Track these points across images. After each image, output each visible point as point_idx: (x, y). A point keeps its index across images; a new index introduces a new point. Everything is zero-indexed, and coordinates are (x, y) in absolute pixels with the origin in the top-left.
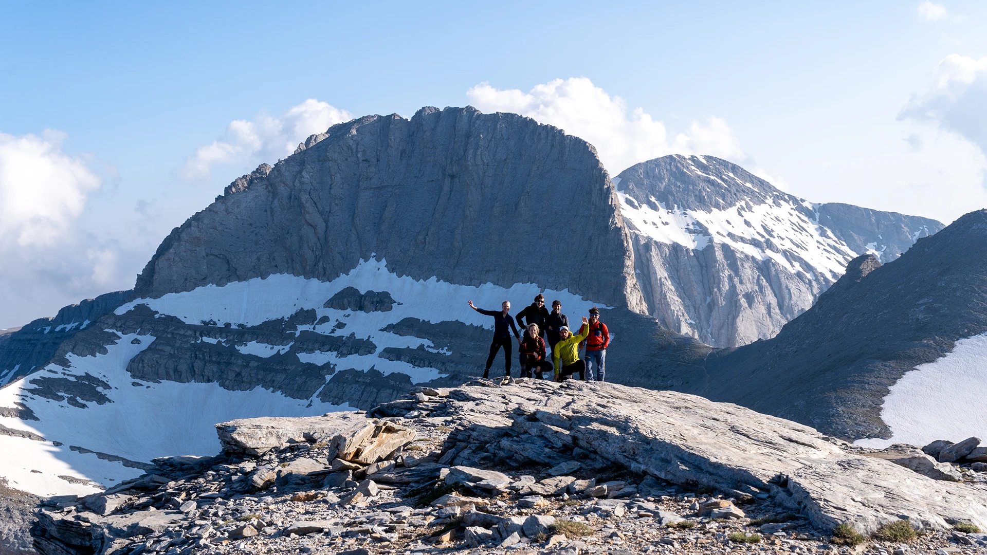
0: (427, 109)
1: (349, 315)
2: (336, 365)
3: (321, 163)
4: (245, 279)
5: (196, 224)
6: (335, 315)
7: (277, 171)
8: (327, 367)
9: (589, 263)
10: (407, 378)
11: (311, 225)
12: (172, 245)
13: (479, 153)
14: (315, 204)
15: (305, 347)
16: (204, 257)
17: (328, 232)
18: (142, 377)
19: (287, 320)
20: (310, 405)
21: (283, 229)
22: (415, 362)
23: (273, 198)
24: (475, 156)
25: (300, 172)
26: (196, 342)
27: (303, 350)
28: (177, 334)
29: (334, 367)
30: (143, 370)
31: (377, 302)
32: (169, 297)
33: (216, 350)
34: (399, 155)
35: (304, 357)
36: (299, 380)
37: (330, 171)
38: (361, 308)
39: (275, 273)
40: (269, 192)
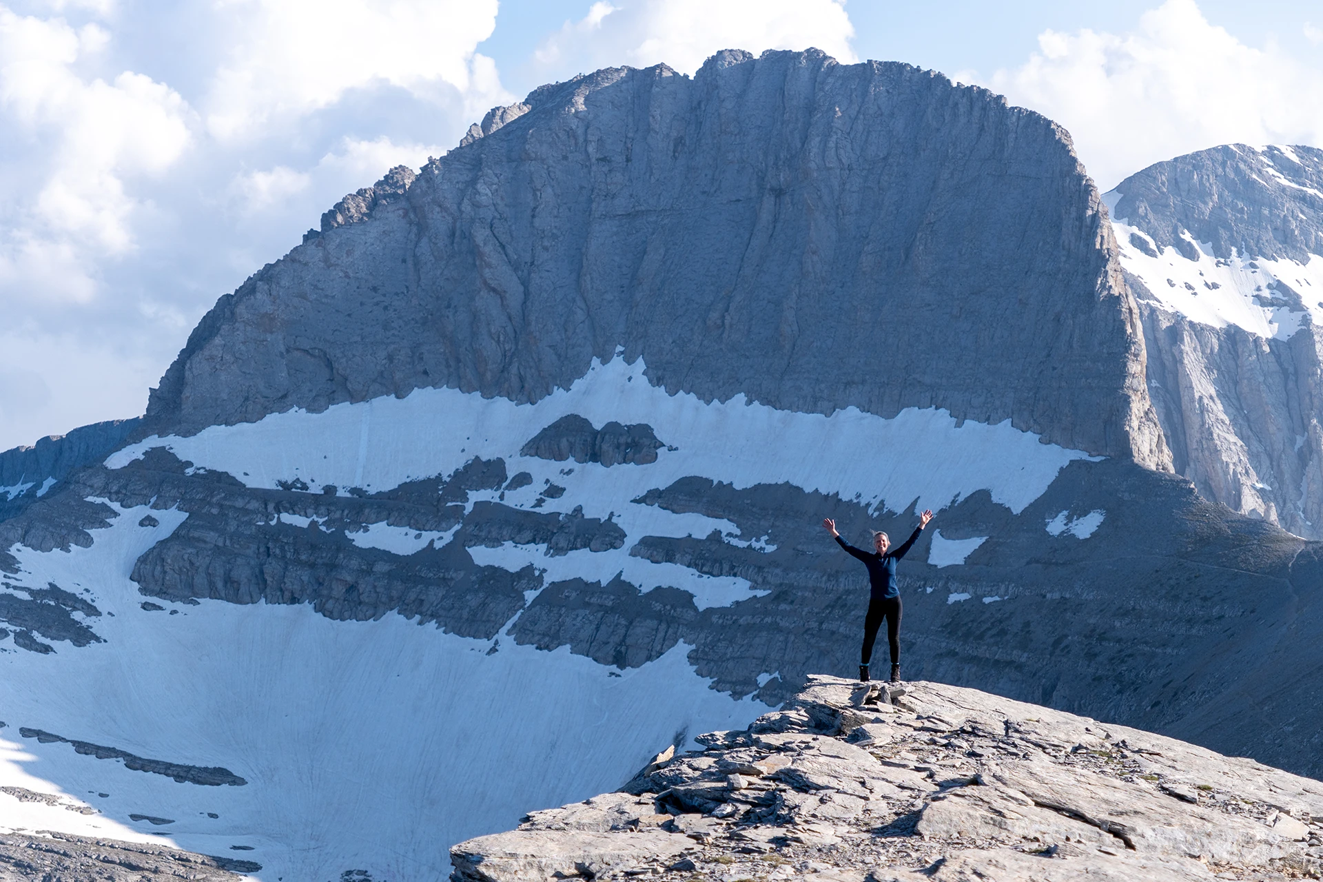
0: (726, 54)
1: (570, 471)
2: (545, 571)
3: (514, 164)
4: (364, 398)
5: (266, 287)
6: (543, 470)
7: (427, 181)
8: (529, 575)
9: (1054, 369)
10: (686, 599)
11: (494, 290)
12: (219, 329)
13: (831, 144)
14: (503, 247)
15: (483, 534)
16: (281, 353)
17: (529, 304)
18: (162, 593)
19: (448, 480)
20: (493, 650)
21: (438, 298)
22: (703, 565)
23: (419, 236)
24: (824, 151)
25: (473, 182)
26: (267, 522)
27: (478, 540)
28: (230, 507)
29: (541, 576)
30: (163, 579)
31: (628, 446)
32: (214, 434)
33: (309, 538)
34: (671, 148)
35: (481, 555)
36: (473, 601)
37: (532, 181)
38: (595, 457)
39: (423, 386)
40: (411, 223)
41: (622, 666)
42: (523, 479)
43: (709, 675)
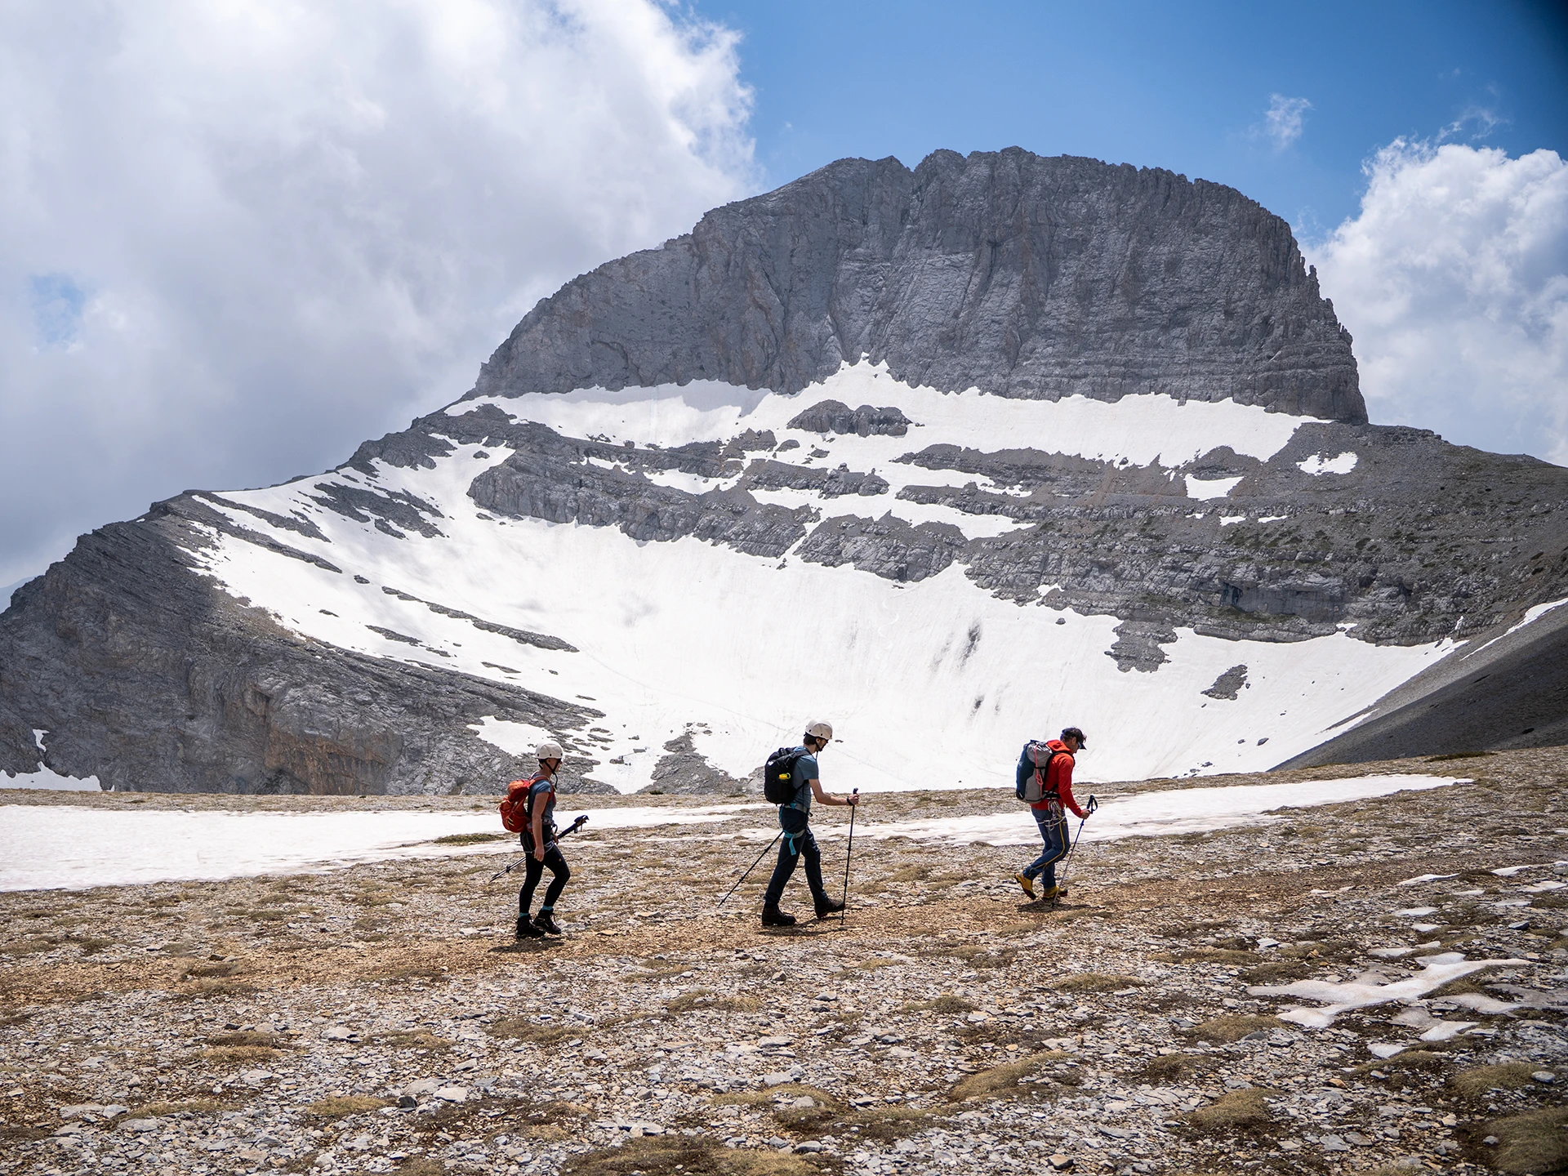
1: (832, 440)
2: (820, 509)
4: (652, 384)
5: (579, 292)
6: (808, 438)
7: (709, 223)
8: (805, 512)
10: (955, 530)
11: (761, 307)
14: (767, 278)
15: (762, 481)
16: (588, 344)
18: (493, 508)
19: (727, 443)
20: (782, 566)
21: (714, 312)
23: (700, 265)
25: (746, 227)
26: (578, 463)
27: (757, 484)
28: (549, 448)
29: (818, 513)
30: (495, 496)
31: (881, 422)
33: (613, 478)
34: (899, 216)
35: (762, 496)
36: (761, 528)
37: (792, 229)
38: (853, 429)
39: (699, 379)
40: (693, 255)
41: (902, 580)
42: (791, 444)
43: (990, 585)
